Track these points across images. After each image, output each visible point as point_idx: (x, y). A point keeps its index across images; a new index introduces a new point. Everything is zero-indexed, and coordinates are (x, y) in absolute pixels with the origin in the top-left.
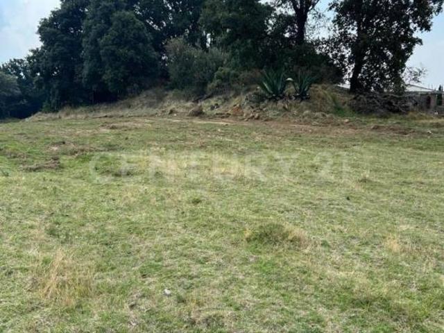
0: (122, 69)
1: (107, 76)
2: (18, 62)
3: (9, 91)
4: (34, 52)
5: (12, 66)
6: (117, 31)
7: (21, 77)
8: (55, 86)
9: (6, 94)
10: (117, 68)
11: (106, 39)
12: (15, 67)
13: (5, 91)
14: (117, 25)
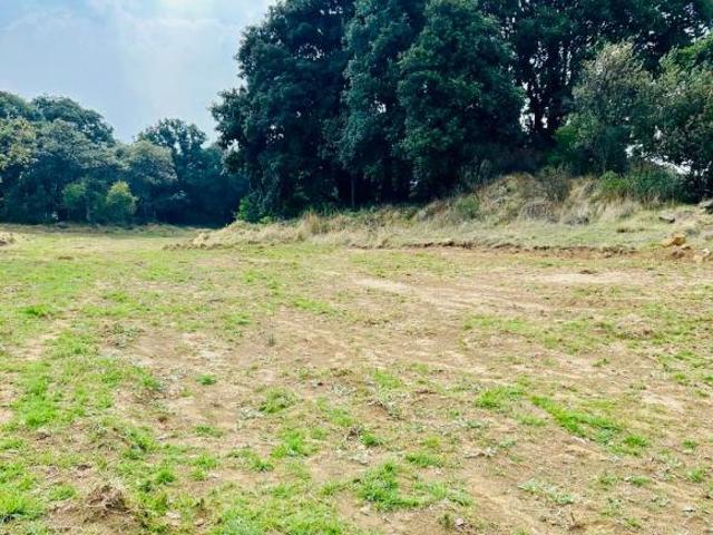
0: (452, 124)
1: (412, 141)
2: (172, 125)
3: (156, 177)
4: (227, 96)
5: (162, 133)
6: (441, 35)
7: (175, 150)
8: (273, 166)
9: (151, 179)
10: (439, 123)
11: (417, 54)
12: (166, 134)
13: (151, 175)
14: (439, 23)
